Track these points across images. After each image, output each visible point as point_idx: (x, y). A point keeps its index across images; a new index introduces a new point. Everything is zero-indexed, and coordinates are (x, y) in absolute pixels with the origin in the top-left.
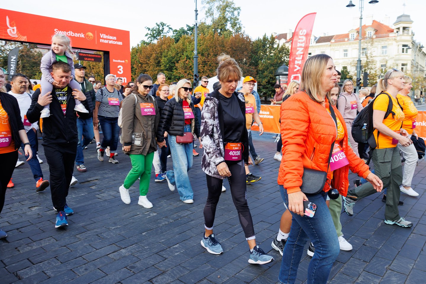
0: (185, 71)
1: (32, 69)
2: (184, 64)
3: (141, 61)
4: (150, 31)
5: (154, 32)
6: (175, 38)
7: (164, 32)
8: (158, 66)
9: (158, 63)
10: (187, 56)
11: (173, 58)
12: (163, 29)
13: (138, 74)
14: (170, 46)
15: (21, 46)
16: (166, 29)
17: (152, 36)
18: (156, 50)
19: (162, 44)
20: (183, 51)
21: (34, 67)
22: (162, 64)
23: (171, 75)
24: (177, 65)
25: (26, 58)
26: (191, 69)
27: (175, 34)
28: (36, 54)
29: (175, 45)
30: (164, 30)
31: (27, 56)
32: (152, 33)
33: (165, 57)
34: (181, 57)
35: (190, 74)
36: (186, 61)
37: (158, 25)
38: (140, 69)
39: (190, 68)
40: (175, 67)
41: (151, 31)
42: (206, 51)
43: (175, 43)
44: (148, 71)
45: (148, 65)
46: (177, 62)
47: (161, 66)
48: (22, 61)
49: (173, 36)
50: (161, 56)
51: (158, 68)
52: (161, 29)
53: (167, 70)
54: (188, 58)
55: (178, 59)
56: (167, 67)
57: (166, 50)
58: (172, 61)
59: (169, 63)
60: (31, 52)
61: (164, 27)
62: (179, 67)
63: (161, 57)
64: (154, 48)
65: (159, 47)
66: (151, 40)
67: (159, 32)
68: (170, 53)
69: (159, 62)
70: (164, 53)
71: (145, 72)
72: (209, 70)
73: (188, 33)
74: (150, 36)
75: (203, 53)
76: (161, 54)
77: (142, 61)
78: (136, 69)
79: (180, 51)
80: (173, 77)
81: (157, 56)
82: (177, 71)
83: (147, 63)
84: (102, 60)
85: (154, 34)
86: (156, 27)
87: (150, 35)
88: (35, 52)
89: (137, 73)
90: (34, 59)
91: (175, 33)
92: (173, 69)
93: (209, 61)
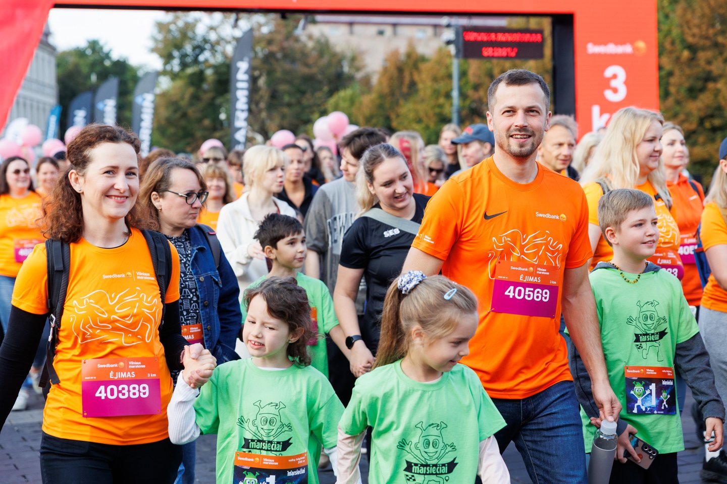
1: (299, 103)
3: (690, 40)
13: (678, 92)
21: (303, 93)
25: (281, 63)
28: (310, 44)
31: (285, 56)
38: (688, 71)
44: (721, 76)
45: (721, 54)
48: (270, 73)
60: (297, 40)
71: (711, 85)
77: (694, 36)
78: (670, 74)
83: (716, 45)
84: (548, 51)
88: (310, 37)
89: (672, 90)
90: (306, 65)
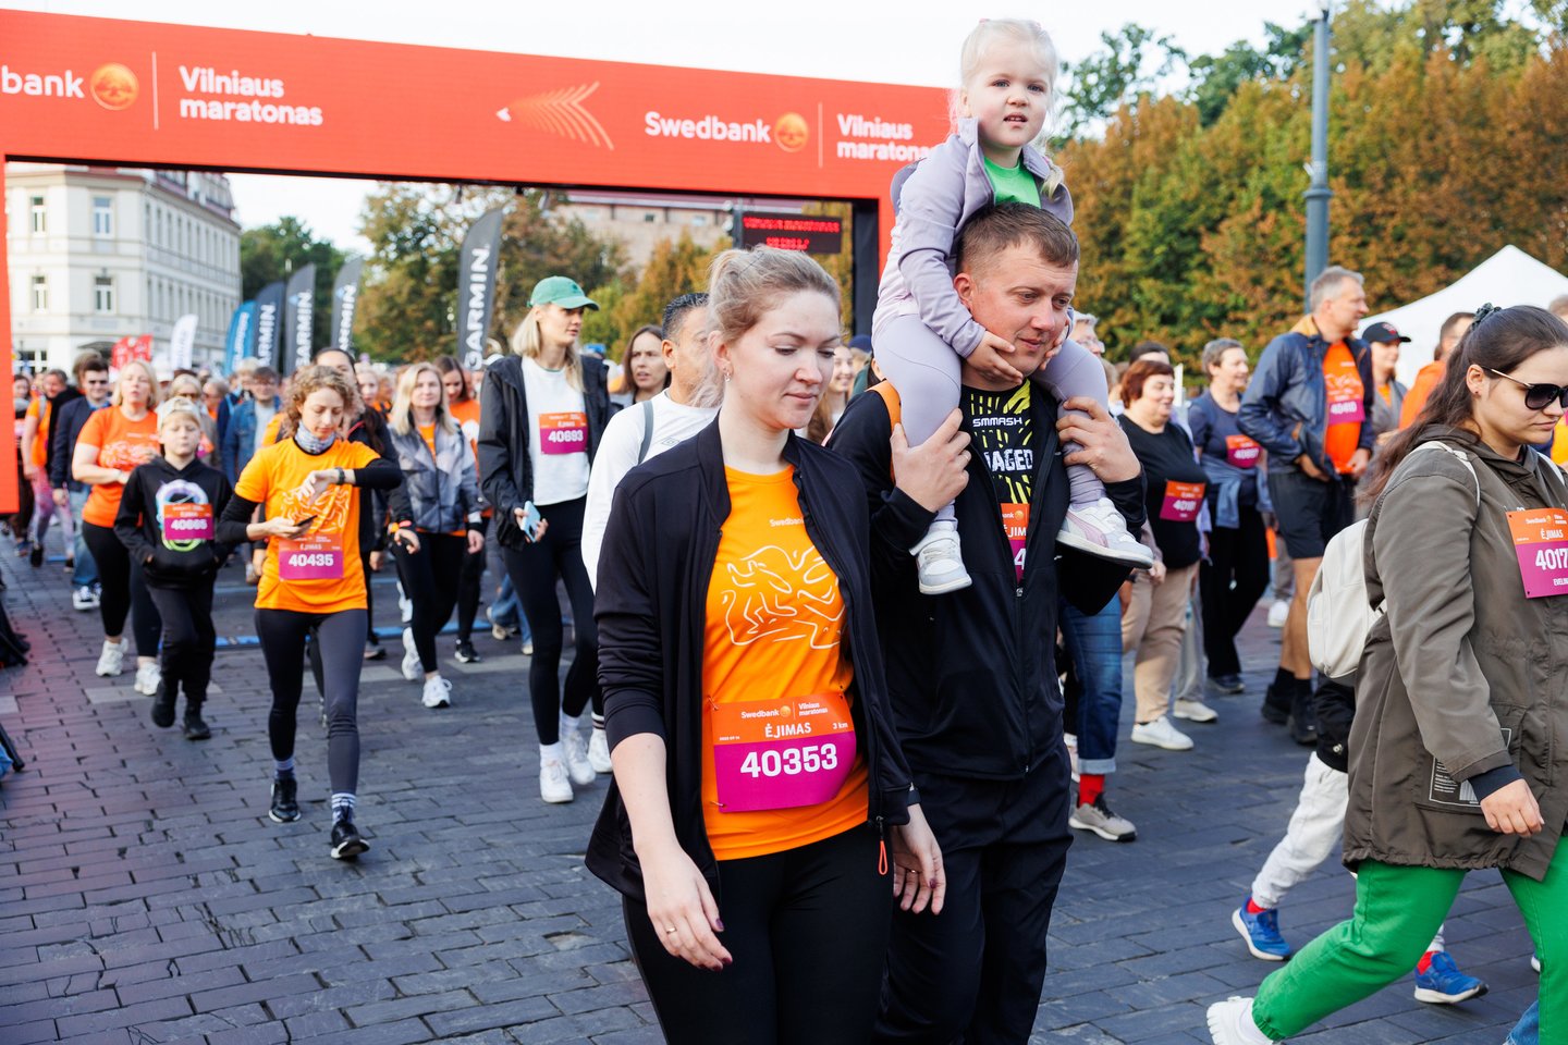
0: (1254, 273)
2: (1251, 236)
4: (1070, 74)
5: (1092, 79)
6: (1201, 103)
7: (1140, 74)
8: (1109, 255)
9: (1111, 242)
10: (1267, 194)
11: (1188, 207)
12: (1138, 57)
14: (1172, 147)
15: (508, 201)
16: (1153, 56)
17: (1079, 103)
18: (1102, 172)
19: (1132, 140)
20: (1243, 166)
22: (1133, 245)
23: (1178, 298)
24: (1208, 243)
25: (524, 251)
26: (1290, 265)
27: (1201, 81)
28: (562, 230)
29: (1202, 138)
30: (1143, 63)
31: (529, 244)
32: (1078, 88)
33: (1146, 204)
34: (1231, 198)
35: (1284, 292)
36: (1263, 218)
37: (1112, 43)
39: (1280, 257)
40: (1198, 258)
41: (1075, 74)
42: (1375, 159)
43: (1199, 129)
46: (1213, 228)
47: (1122, 252)
49: (1189, 92)
50: (1125, 202)
51: (1108, 265)
52: (1125, 59)
53: (1155, 273)
54: (1273, 201)
55: (1216, 213)
56: (1157, 260)
57: (1153, 170)
58: (1185, 227)
59: (1171, 238)
60: (545, 224)
61: (1144, 47)
62: (1219, 257)
63: (1126, 209)
64: (1088, 164)
65: (1115, 158)
66: (1075, 124)
67: (1115, 81)
68: (1173, 181)
69: (1115, 234)
70: (1142, 184)
72: (1389, 259)
73: (1273, 67)
74: (1071, 101)
75: (1361, 167)
76: (1128, 194)
79: (1230, 170)
80: (1186, 311)
81: (1107, 205)
82: (1208, 279)
84: (846, 244)
85: (1088, 92)
86: (1100, 53)
87: (1071, 94)
88: (561, 221)
90: (556, 256)
91: (1198, 71)
92: (1187, 268)
93: (1392, 214)
